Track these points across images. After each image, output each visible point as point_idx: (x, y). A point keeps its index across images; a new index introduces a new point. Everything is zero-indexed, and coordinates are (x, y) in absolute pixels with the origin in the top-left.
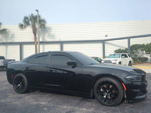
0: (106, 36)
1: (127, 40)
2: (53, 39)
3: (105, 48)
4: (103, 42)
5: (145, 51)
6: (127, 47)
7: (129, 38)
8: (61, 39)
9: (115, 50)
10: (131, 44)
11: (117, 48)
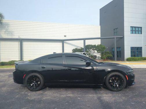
0: (65, 36)
1: (83, 41)
2: (11, 36)
3: (64, 47)
4: (63, 41)
5: (97, 50)
6: (83, 47)
7: (84, 40)
8: (21, 36)
9: (73, 49)
10: (86, 45)
11: (74, 48)
